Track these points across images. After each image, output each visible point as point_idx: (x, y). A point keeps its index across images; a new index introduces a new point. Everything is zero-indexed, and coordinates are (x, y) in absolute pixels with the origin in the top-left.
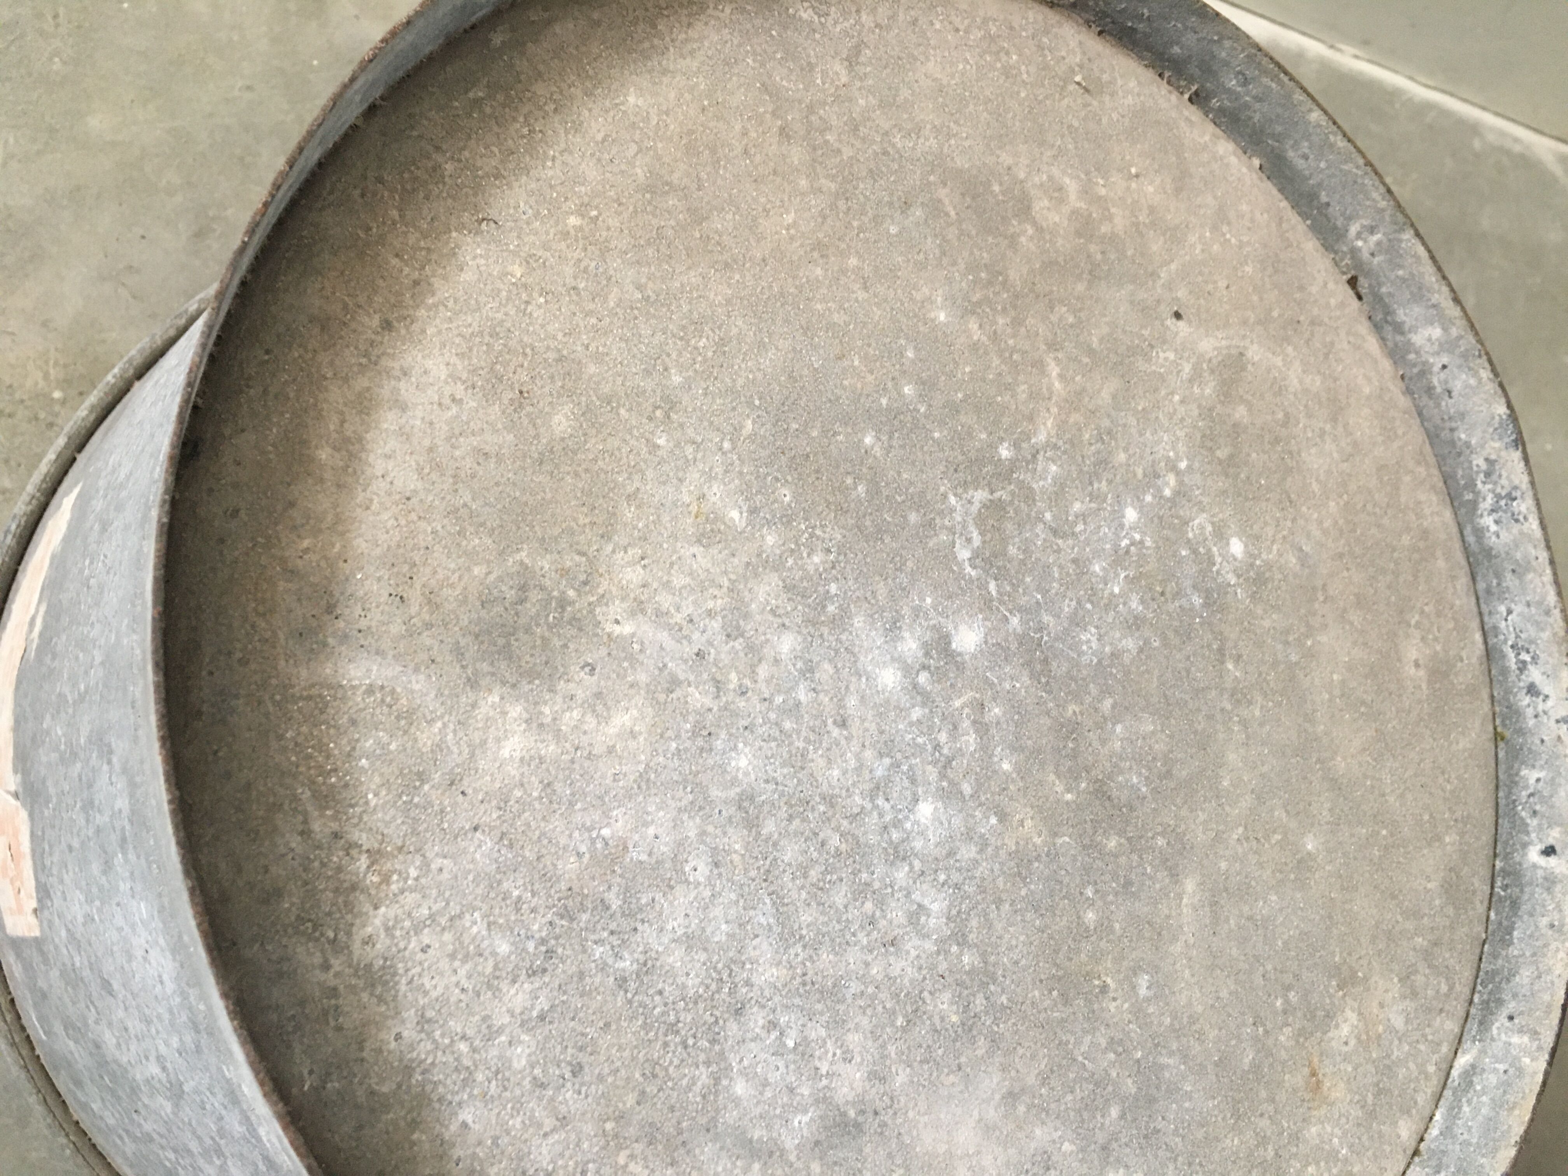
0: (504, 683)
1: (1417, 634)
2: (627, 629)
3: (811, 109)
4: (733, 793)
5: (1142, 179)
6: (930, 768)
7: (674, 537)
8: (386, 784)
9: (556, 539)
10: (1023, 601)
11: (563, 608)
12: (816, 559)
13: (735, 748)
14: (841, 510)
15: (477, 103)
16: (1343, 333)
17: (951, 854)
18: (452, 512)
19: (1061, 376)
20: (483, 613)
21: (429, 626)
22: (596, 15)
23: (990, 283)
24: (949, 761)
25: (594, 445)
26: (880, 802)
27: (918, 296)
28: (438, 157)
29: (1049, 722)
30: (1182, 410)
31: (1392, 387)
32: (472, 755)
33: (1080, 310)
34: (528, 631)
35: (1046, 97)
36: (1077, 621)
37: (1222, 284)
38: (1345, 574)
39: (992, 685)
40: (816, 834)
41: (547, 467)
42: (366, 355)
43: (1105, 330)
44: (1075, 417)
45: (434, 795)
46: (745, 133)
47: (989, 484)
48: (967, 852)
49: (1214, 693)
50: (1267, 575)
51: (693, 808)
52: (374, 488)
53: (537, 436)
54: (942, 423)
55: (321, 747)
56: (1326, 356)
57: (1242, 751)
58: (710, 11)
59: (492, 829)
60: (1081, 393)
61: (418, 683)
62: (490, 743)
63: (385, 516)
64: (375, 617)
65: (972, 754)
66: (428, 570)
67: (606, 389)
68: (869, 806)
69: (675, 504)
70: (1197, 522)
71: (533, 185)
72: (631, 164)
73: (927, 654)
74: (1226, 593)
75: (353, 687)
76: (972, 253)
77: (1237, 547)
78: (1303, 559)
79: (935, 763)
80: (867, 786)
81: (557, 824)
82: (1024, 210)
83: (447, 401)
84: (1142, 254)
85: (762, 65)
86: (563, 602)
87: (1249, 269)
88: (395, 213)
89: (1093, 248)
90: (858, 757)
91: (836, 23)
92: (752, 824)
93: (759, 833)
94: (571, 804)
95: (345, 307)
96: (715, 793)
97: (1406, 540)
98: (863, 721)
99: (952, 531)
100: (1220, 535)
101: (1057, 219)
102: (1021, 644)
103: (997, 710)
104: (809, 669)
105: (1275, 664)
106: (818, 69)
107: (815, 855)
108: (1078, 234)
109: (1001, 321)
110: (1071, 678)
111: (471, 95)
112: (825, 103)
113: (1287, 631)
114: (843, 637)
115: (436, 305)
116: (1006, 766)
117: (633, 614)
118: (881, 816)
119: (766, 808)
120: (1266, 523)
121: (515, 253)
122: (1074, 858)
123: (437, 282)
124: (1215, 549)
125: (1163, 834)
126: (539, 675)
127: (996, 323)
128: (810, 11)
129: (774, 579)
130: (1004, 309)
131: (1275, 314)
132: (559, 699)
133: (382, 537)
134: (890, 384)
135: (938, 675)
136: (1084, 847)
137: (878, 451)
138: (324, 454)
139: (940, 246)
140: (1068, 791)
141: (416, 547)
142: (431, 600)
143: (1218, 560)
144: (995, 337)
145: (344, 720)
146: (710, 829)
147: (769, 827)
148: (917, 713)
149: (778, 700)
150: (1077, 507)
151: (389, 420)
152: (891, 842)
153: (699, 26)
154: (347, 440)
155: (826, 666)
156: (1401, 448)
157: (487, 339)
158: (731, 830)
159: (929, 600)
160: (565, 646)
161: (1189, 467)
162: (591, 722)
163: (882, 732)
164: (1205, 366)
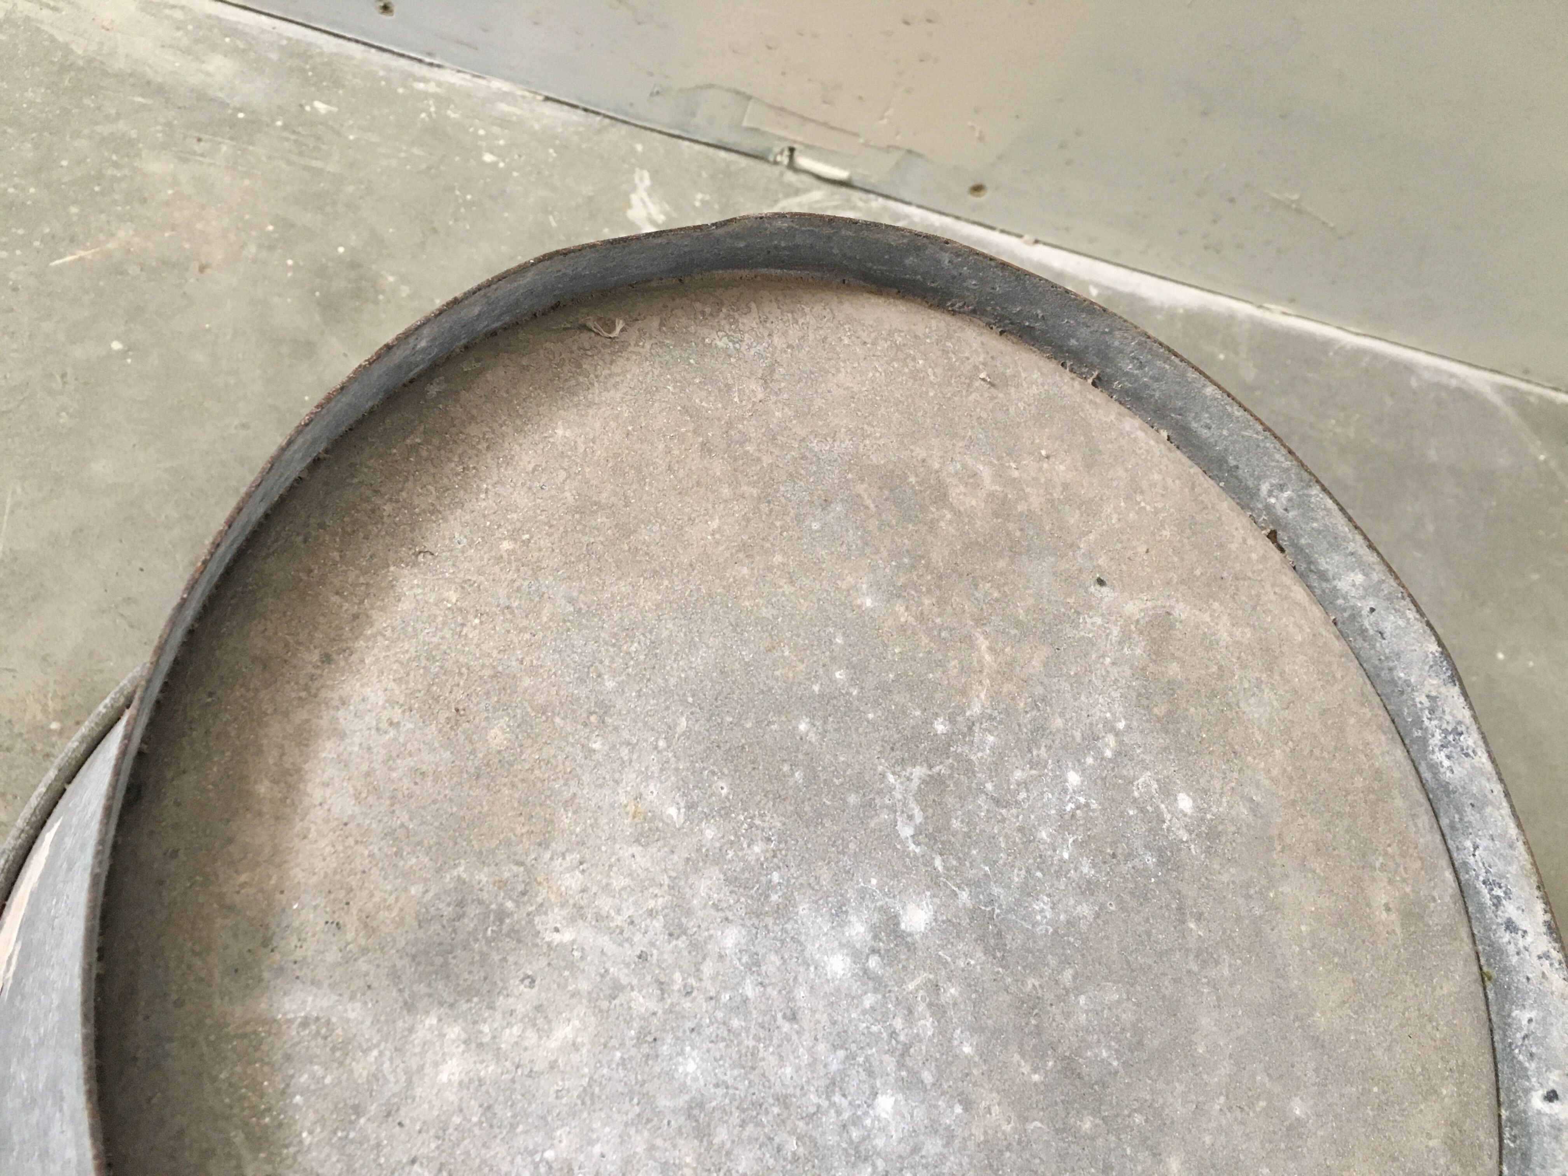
0: (441, 1004)
1: (1383, 876)
2: (566, 936)
3: (730, 424)
4: (682, 1101)
5: (1052, 459)
6: (887, 1058)
7: (612, 838)
8: (321, 1120)
9: (493, 852)
10: (971, 874)
11: (502, 921)
12: (757, 849)
13: (682, 1053)
14: (779, 798)
15: (414, 448)
16: (1268, 587)
17: (916, 1149)
18: (389, 834)
19: (991, 649)
20: (420, 934)
21: (365, 951)
22: (525, 362)
23: (913, 567)
24: (907, 1048)
25: (530, 755)
26: (837, 1098)
27: (843, 585)
28: (377, 500)
29: (1008, 998)
30: (1114, 671)
31: (1324, 633)
32: (409, 1082)
33: (1005, 584)
34: (466, 947)
35: (954, 395)
36: (1028, 891)
37: (1142, 549)
38: (1301, 821)
39: (945, 964)
40: (771, 1139)
41: (484, 781)
42: (306, 688)
43: (1031, 601)
44: (1007, 687)
45: (371, 1127)
46: (668, 452)
47: (927, 760)
48: (933, 1146)
49: (1178, 955)
50: (1220, 828)
51: (641, 1120)
52: (311, 816)
53: (473, 752)
54: (876, 704)
55: (256, 1087)
56: (1254, 608)
57: (1215, 1014)
58: (630, 349)
59: (430, 1160)
60: (1011, 664)
61: (354, 1011)
62: (428, 1069)
63: (322, 843)
64: (310, 948)
65: (930, 1040)
66: (365, 893)
67: (540, 699)
68: (825, 1104)
69: (612, 806)
70: (1141, 780)
71: (468, 517)
72: (561, 489)
73: (876, 937)
74: (1180, 850)
75: (290, 1022)
76: (893, 541)
77: (1185, 803)
78: (1255, 808)
79: (891, 1052)
80: (823, 1083)
81: (498, 1149)
82: (941, 497)
83: (384, 725)
84: (1060, 528)
85: (682, 390)
86: (501, 915)
87: (1166, 533)
88: (336, 555)
89: (1011, 526)
90: (811, 1051)
91: (750, 347)
92: (702, 1133)
93: (711, 1143)
94: (513, 1127)
95: (287, 645)
96: (664, 1102)
97: (1359, 782)
98: (814, 1012)
99: (892, 809)
100: (1167, 791)
101: (974, 503)
102: (972, 919)
103: (952, 990)
104: (755, 963)
105: (1239, 920)
106: (735, 389)
107: (771, 1162)
108: (996, 515)
109: (927, 602)
110: (1029, 951)
111: (408, 441)
112: (744, 419)
113: (1248, 885)
114: (789, 926)
115: (374, 636)
116: (967, 1049)
117: (572, 920)
118: (839, 1113)
119: (717, 1114)
120: (1212, 776)
121: (450, 581)
122: (1047, 1144)
123: (375, 614)
124: (1163, 806)
125: (1138, 1110)
126: (478, 993)
127: (922, 604)
128: (725, 339)
129: (714, 874)
130: (929, 591)
131: (1198, 572)
132: (498, 1016)
133: (319, 865)
134: (821, 672)
135: (890, 959)
136: (1057, 1131)
137: (813, 737)
138: (263, 788)
139: (861, 537)
140: (1035, 1070)
141: (353, 872)
142: (367, 923)
143: (1168, 816)
144: (921, 617)
145: (278, 1057)
146: (659, 1142)
147: (722, 1135)
148: (869, 1001)
149: (725, 997)
150: (1018, 775)
151: (327, 749)
152: (851, 1142)
153: (621, 362)
154: (287, 772)
155: (773, 958)
156: (1342, 691)
157: (424, 662)
158: (681, 1142)
159: (874, 881)
160: (504, 959)
161: (1128, 727)
162: (531, 1037)
163: (834, 1023)
164: (1133, 627)
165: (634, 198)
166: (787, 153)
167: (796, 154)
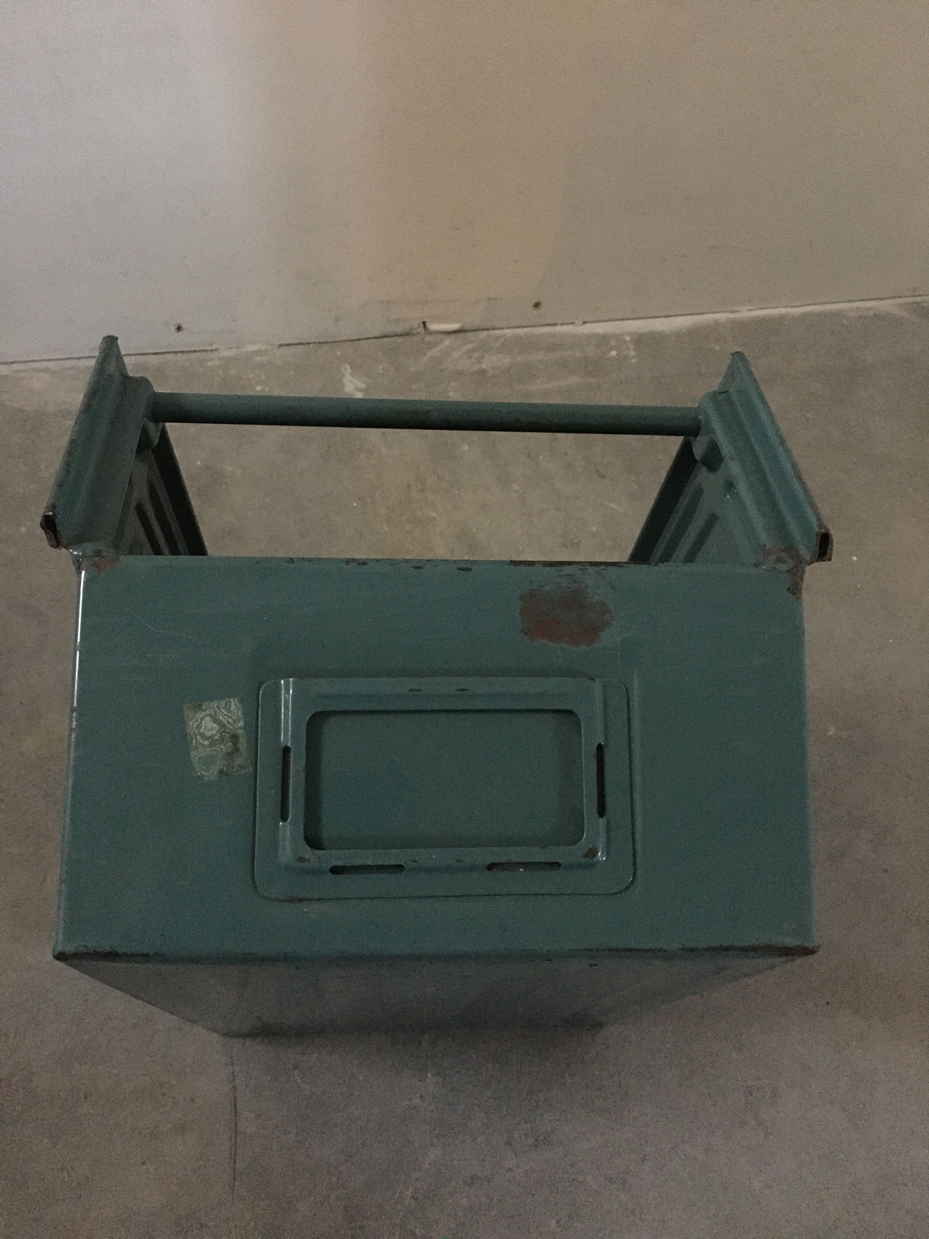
165: (345, 381)
166: (422, 326)
167: (427, 324)
